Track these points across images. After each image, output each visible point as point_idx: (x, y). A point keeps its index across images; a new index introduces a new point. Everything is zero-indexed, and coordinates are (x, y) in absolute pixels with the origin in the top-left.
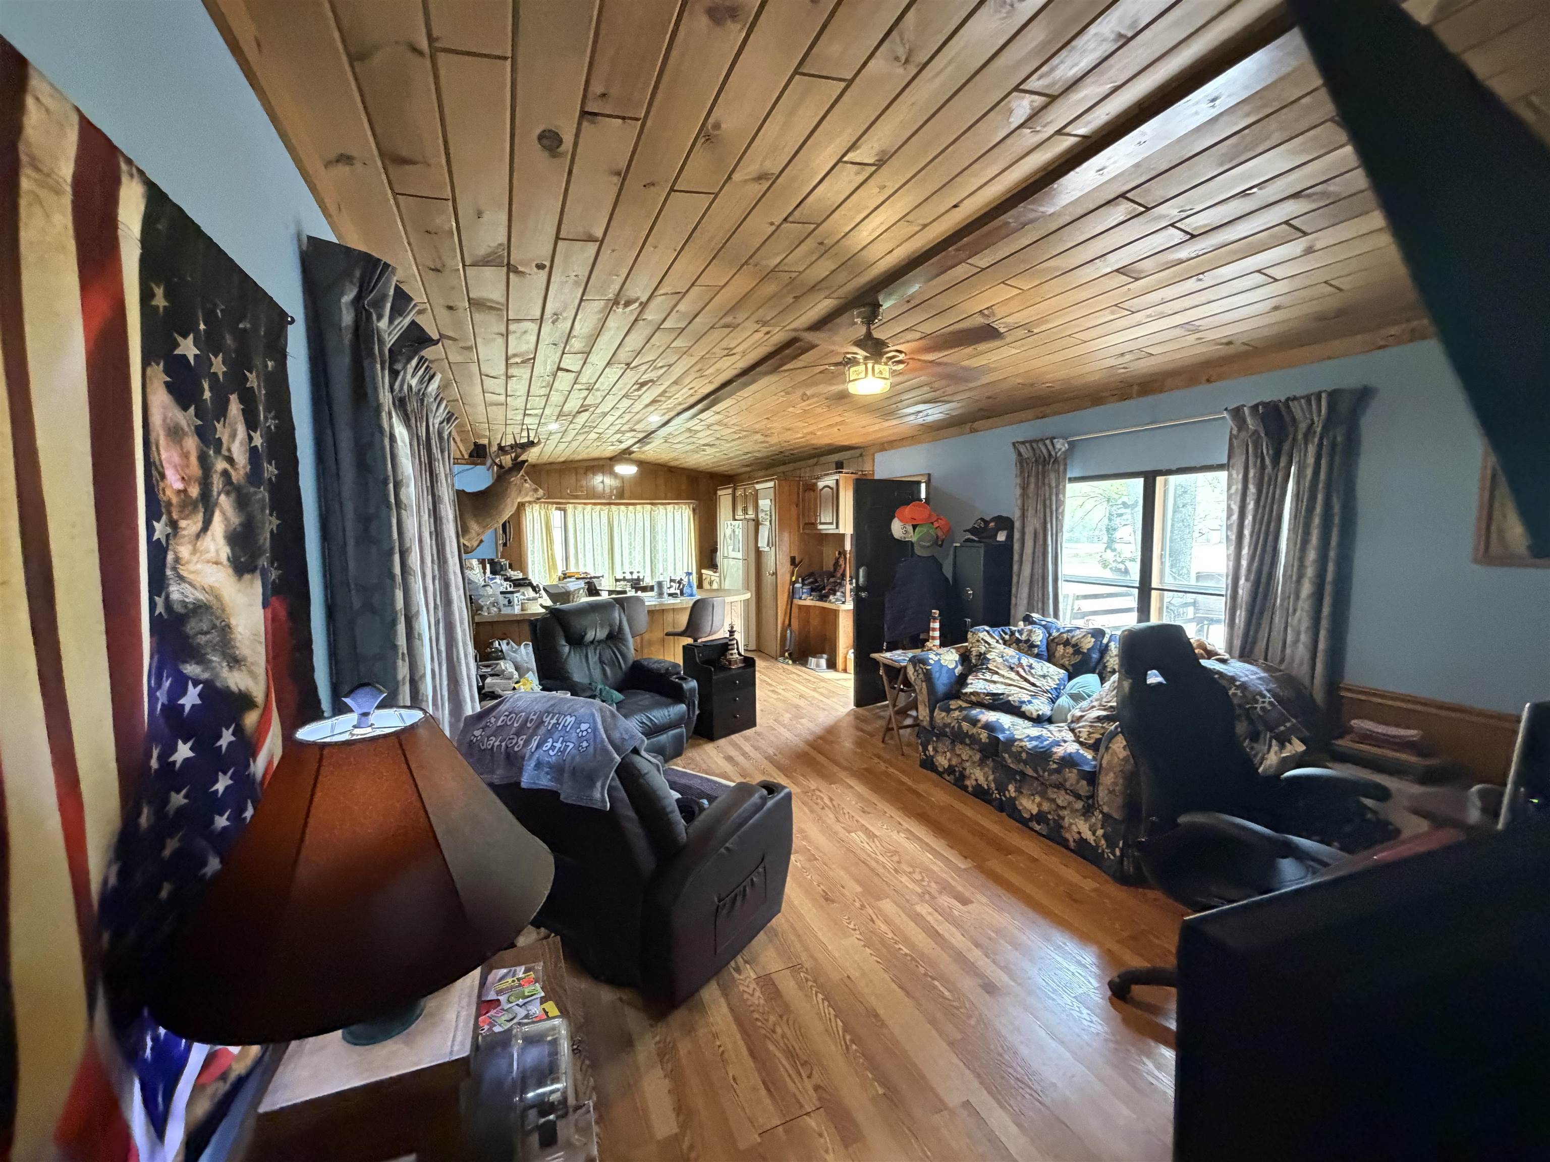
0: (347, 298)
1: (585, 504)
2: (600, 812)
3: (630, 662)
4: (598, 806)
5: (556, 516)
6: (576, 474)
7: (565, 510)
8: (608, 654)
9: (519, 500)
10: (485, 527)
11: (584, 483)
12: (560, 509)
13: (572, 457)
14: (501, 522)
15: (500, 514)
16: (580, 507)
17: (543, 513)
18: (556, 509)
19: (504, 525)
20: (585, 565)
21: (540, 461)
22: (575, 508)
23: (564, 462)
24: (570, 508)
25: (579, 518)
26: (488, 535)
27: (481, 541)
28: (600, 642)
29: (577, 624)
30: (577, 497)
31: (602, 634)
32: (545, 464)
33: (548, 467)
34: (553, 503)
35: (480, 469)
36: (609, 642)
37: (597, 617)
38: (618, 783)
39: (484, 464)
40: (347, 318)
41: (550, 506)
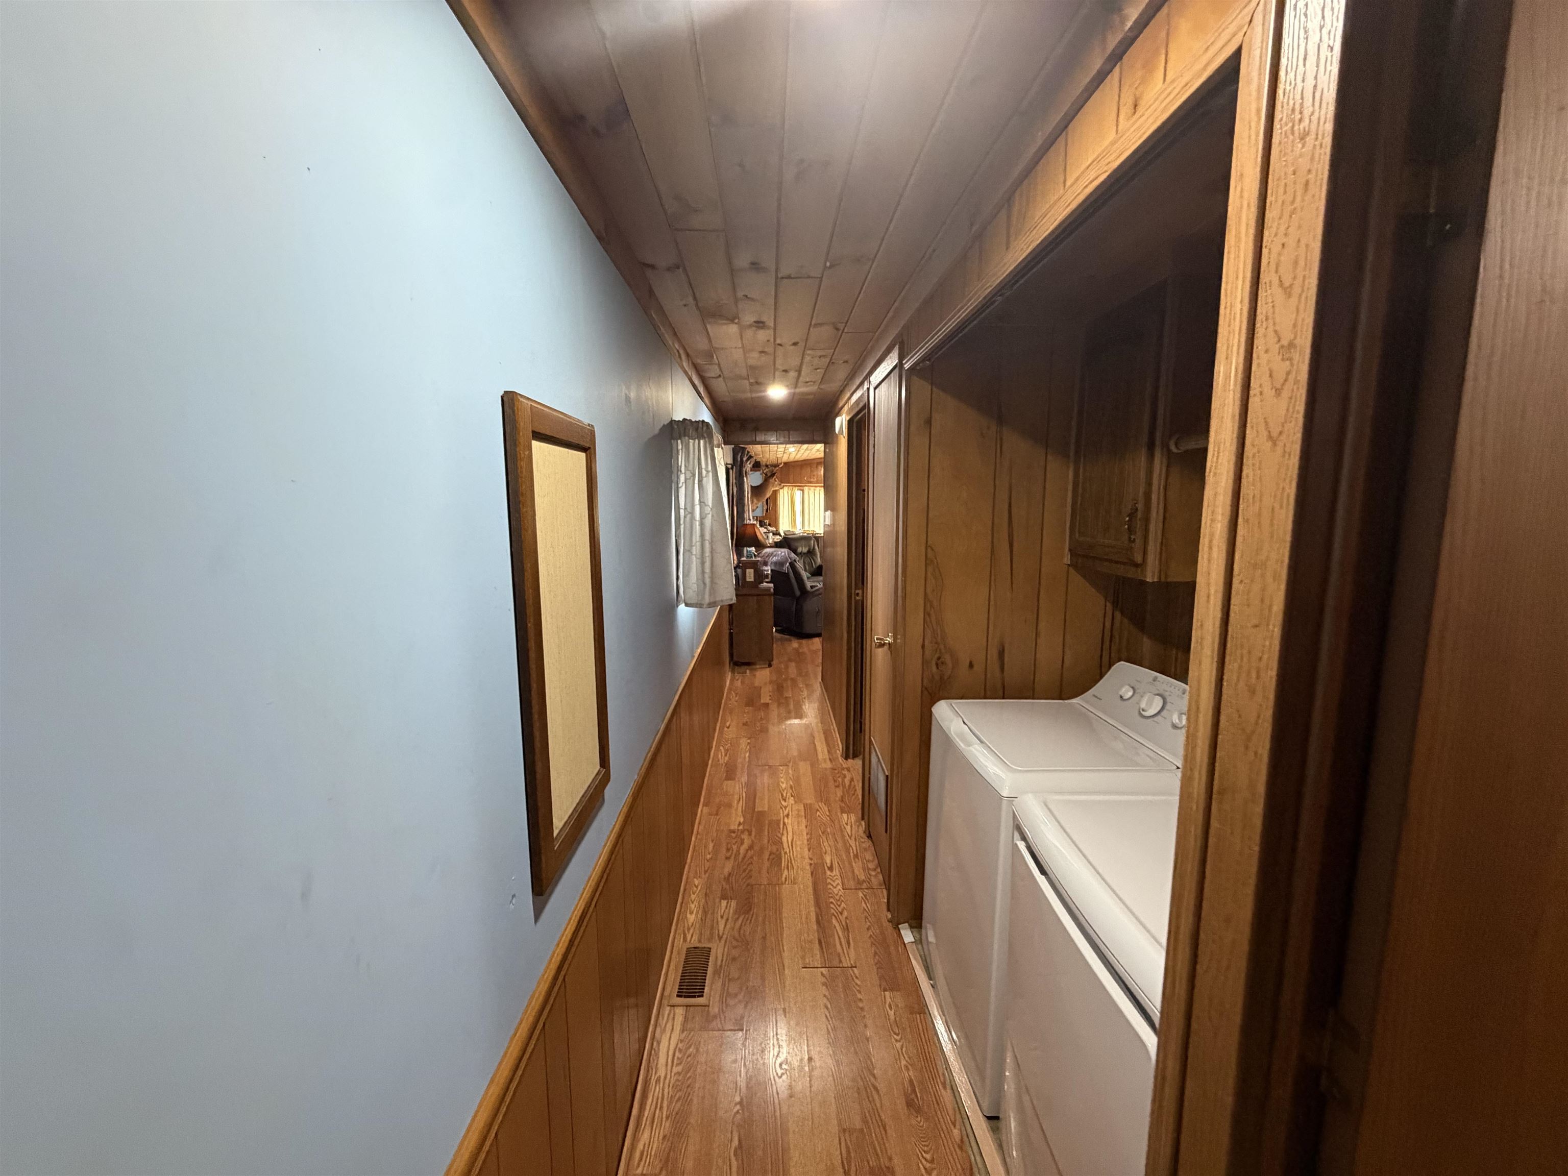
0: (739, 456)
1: (816, 487)
2: (785, 573)
3: (818, 564)
4: (784, 571)
5: (798, 494)
6: (811, 467)
7: (803, 490)
8: (807, 560)
9: (773, 489)
10: (758, 501)
11: (815, 473)
12: (800, 490)
13: (807, 458)
14: (765, 499)
15: (765, 495)
16: (812, 488)
17: (790, 492)
18: (798, 489)
19: (767, 500)
20: (814, 526)
21: (789, 460)
22: (809, 489)
23: (802, 461)
24: (806, 489)
25: (812, 495)
26: (760, 504)
27: (757, 507)
28: (804, 554)
29: (794, 544)
30: (811, 482)
31: (805, 550)
32: (791, 462)
33: (793, 464)
34: (795, 486)
35: (758, 473)
36: (809, 555)
37: (803, 543)
38: (789, 567)
39: (760, 471)
40: (739, 459)
41: (794, 488)
